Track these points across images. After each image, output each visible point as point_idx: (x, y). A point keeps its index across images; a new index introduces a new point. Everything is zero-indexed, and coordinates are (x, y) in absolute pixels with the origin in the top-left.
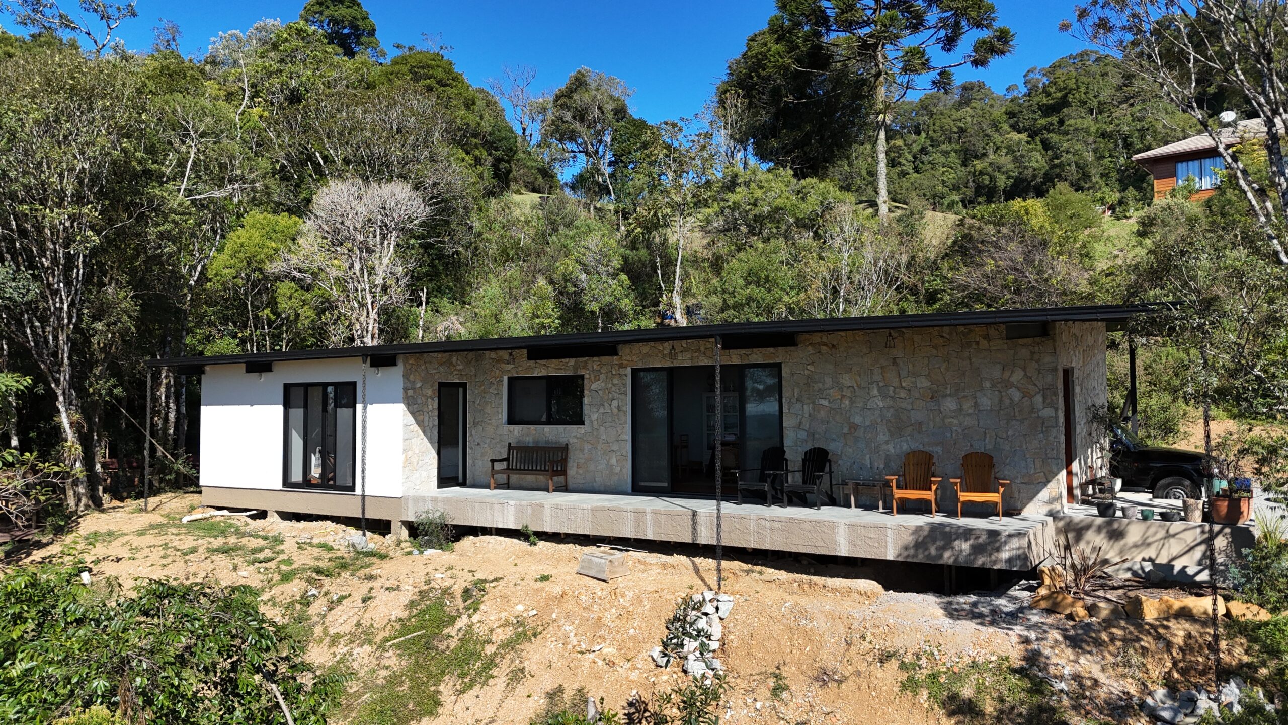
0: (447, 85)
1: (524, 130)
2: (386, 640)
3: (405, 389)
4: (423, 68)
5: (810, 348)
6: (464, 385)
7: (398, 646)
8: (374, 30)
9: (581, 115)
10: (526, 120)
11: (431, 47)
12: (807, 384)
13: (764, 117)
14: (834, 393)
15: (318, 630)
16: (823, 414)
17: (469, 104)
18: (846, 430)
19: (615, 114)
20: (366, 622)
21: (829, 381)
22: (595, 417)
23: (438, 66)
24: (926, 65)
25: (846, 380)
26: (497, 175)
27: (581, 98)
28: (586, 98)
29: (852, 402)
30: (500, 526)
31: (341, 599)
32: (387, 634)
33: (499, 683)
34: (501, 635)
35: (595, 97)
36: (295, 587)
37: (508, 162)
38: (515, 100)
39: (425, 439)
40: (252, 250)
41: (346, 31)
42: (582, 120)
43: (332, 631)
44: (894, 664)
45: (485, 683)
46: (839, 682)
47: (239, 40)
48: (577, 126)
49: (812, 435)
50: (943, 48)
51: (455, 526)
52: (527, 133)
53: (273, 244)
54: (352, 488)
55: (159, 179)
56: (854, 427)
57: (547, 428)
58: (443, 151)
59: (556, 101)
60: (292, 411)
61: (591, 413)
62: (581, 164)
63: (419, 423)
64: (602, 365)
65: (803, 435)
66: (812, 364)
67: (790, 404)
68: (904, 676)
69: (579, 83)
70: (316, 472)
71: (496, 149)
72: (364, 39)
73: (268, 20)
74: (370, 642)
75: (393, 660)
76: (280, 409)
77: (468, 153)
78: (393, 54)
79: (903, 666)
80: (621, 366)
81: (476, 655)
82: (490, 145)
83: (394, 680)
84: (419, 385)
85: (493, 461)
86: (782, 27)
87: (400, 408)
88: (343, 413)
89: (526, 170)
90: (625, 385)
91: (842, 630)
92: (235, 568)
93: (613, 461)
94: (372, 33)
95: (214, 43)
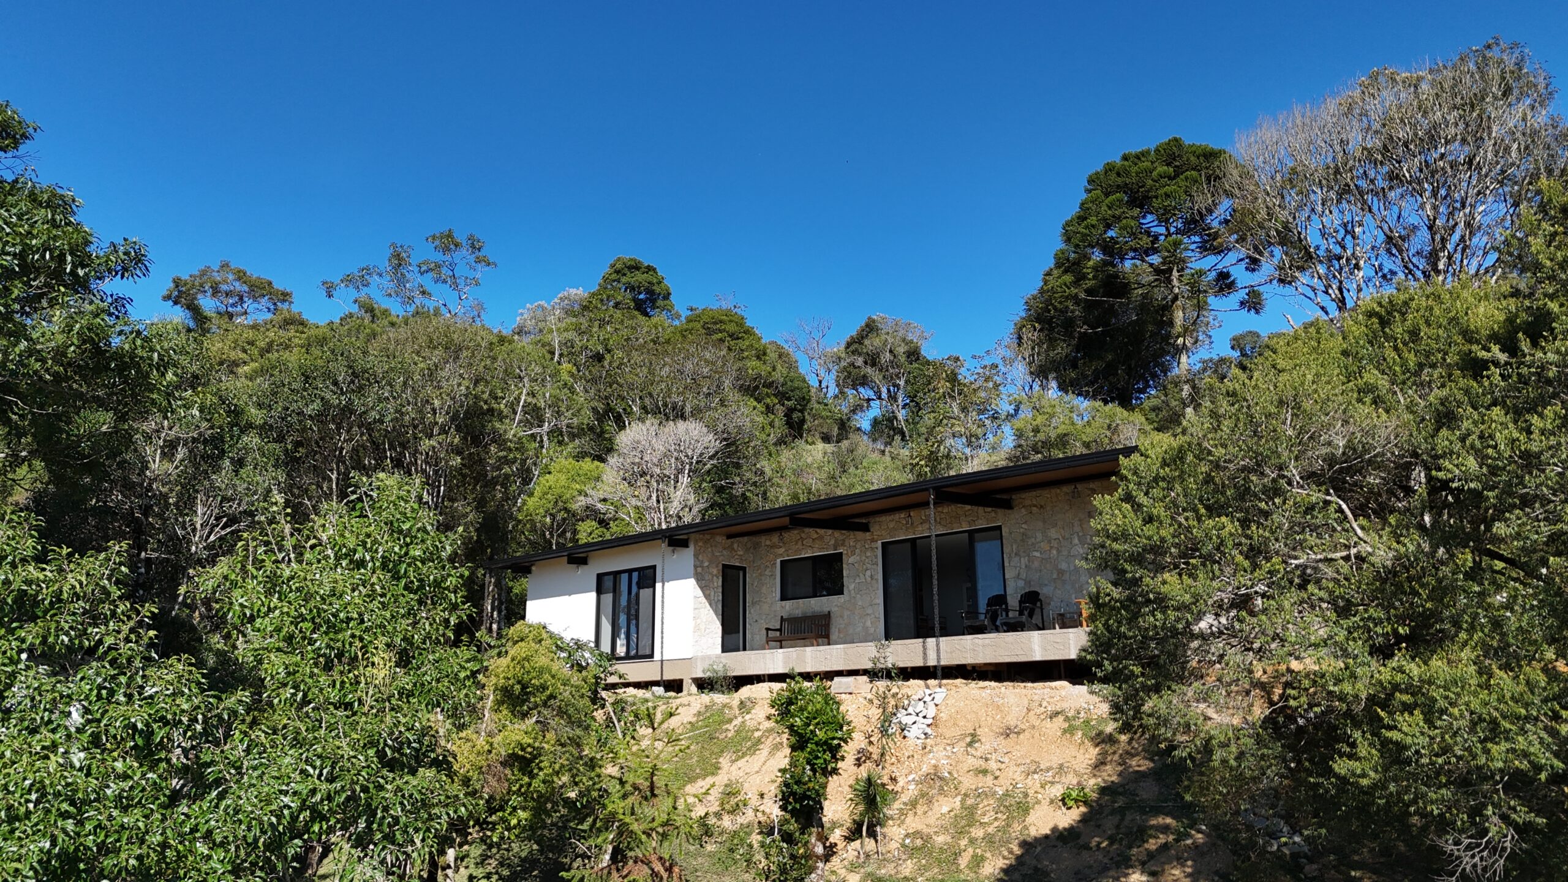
0: (738, 338)
1: (820, 382)
2: (681, 735)
3: (696, 567)
4: (715, 323)
5: (1023, 510)
6: (744, 569)
8: (669, 294)
9: (873, 360)
10: (822, 373)
11: (725, 305)
12: (1023, 540)
13: (1062, 350)
14: (1044, 546)
16: (1036, 564)
17: (761, 355)
18: (1055, 576)
19: (908, 357)
21: (1039, 536)
22: (852, 587)
23: (731, 321)
24: (1231, 286)
25: (1053, 533)
26: (789, 423)
27: (872, 343)
28: (877, 342)
29: (1059, 551)
30: (772, 672)
35: (886, 340)
37: (802, 411)
38: (811, 353)
39: (711, 611)
40: (559, 491)
41: (642, 296)
42: (873, 365)
44: (1061, 718)
45: (754, 753)
46: (1018, 733)
47: (543, 309)
48: (869, 370)
49: (1028, 582)
50: (1247, 269)
51: (735, 677)
52: (824, 385)
53: (578, 486)
54: (651, 656)
55: (501, 417)
56: (1061, 572)
57: (813, 601)
58: (733, 396)
59: (847, 348)
60: (602, 596)
61: (849, 584)
62: (875, 410)
63: (707, 597)
64: (857, 541)
65: (1021, 583)
66: (1025, 523)
67: (1010, 558)
68: (1066, 725)
69: (870, 328)
70: (621, 650)
71: (789, 399)
72: (660, 303)
73: (571, 290)
76: (593, 595)
77: (759, 402)
78: (685, 313)
79: (1067, 719)
80: (873, 541)
81: (748, 739)
82: (783, 396)
84: (706, 564)
85: (768, 629)
86: (1068, 260)
87: (691, 583)
88: (645, 593)
89: (821, 421)
90: (876, 557)
91: (1026, 702)
93: (868, 623)
94: (667, 296)
95: (522, 314)
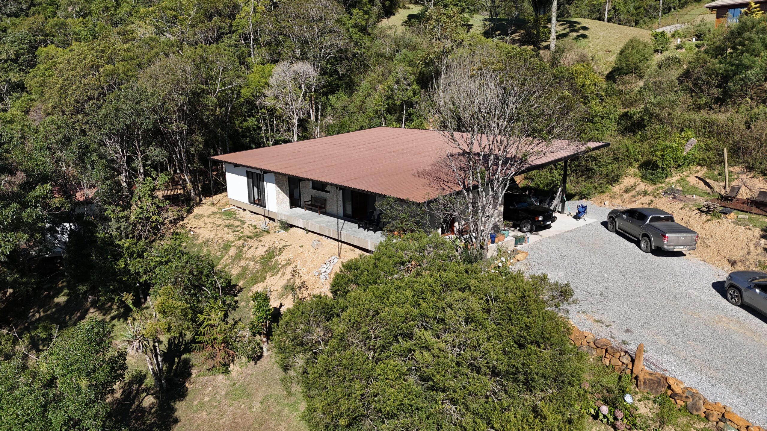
2: (258, 261)
3: (276, 180)
7: (260, 263)
15: (244, 255)
20: (254, 255)
22: (332, 191)
30: (300, 226)
31: (252, 247)
32: (258, 259)
33: (279, 275)
34: (283, 263)
36: (241, 242)
39: (284, 194)
43: (247, 256)
45: (276, 275)
51: (289, 224)
54: (265, 207)
57: (321, 192)
60: (249, 178)
63: (281, 190)
74: (254, 261)
75: (258, 267)
76: (246, 177)
81: (277, 267)
83: (257, 272)
85: (305, 202)
92: (228, 234)
